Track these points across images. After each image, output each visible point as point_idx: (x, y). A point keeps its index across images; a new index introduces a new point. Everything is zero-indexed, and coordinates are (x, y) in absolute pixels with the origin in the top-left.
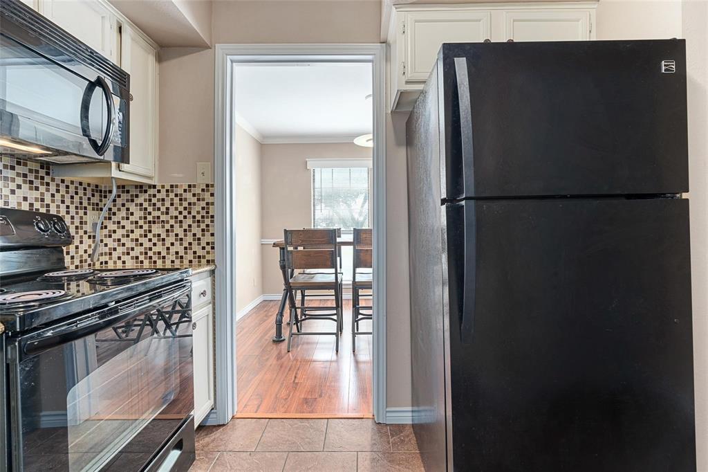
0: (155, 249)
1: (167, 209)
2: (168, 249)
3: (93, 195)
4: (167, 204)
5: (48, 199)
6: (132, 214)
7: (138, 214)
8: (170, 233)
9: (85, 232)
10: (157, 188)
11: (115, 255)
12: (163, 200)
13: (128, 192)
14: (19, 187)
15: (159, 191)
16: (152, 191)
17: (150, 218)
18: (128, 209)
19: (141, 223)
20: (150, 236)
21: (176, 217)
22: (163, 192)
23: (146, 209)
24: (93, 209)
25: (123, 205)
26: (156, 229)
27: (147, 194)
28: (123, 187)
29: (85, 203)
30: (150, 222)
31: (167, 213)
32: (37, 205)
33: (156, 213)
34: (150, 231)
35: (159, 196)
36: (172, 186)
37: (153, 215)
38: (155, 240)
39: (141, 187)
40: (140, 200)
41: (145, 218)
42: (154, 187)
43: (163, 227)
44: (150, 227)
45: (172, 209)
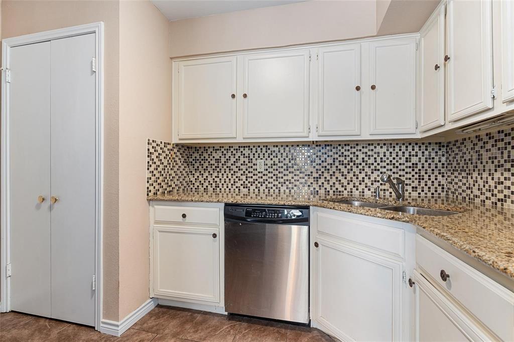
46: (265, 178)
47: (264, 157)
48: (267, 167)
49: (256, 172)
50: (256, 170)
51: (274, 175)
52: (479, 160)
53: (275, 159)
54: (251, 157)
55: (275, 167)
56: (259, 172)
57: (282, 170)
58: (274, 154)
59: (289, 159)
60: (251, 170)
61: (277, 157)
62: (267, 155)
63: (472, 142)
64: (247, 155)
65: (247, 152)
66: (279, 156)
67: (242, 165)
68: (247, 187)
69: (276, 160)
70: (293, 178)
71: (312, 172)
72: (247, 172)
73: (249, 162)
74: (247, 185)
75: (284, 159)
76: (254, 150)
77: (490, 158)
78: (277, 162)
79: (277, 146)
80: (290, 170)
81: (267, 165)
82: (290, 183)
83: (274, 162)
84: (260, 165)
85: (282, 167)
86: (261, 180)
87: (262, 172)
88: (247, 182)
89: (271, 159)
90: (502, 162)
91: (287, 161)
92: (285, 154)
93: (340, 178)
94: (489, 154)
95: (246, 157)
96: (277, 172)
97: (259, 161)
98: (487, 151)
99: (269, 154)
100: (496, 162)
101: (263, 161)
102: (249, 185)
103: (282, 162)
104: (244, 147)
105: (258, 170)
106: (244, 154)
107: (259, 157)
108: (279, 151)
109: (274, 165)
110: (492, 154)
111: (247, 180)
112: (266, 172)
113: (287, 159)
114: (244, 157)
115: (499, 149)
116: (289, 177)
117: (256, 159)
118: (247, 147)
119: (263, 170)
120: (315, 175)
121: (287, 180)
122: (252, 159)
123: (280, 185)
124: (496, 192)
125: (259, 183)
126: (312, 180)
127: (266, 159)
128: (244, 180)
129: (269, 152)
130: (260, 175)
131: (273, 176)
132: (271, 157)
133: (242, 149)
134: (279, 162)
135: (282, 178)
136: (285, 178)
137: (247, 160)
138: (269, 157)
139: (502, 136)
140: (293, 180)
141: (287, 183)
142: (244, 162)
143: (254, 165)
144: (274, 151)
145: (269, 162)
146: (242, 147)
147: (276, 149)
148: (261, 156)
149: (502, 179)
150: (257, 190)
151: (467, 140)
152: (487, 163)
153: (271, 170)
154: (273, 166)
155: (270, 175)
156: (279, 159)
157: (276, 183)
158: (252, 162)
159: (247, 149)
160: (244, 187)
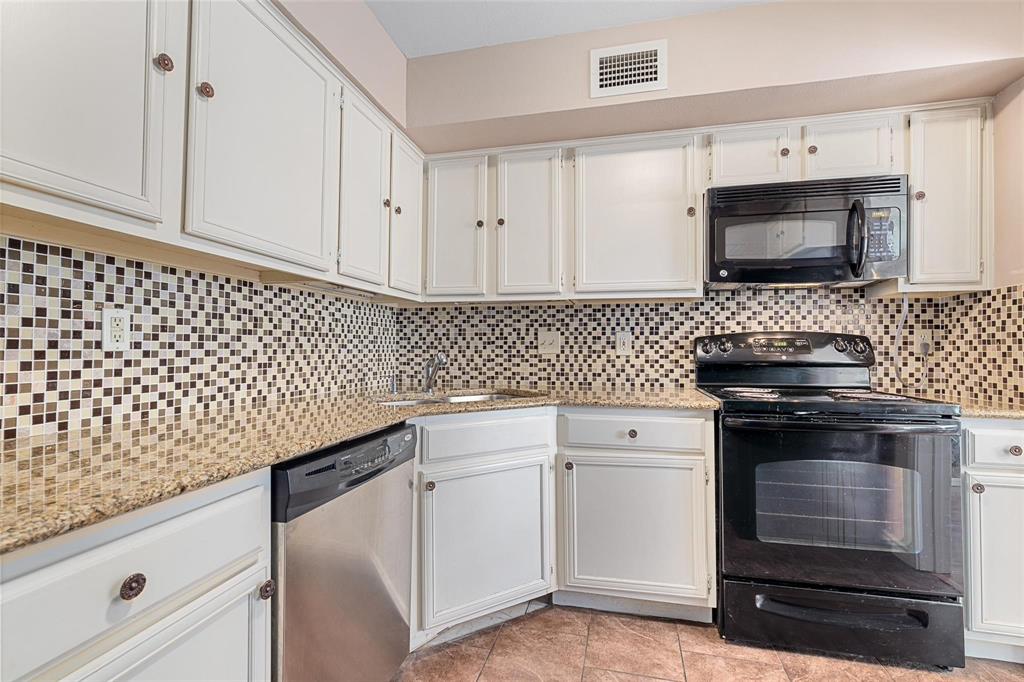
0: (991, 380)
1: (1004, 323)
2: (1005, 380)
3: (924, 311)
4: (1004, 316)
5: (862, 322)
6: (966, 331)
7: (973, 331)
8: (1007, 358)
9: (911, 354)
10: (993, 294)
11: (952, 382)
12: (999, 310)
13: (962, 303)
14: (833, 312)
15: (994, 299)
16: (987, 300)
17: (984, 336)
18: (962, 325)
19: (975, 343)
20: (985, 360)
21: (1014, 335)
22: (999, 298)
23: (980, 324)
24: (924, 327)
25: (958, 320)
26: (992, 352)
27: (981, 304)
28: (958, 297)
29: (911, 321)
30: (984, 342)
31: (1003, 329)
32: (850, 327)
33: (991, 330)
34: (985, 355)
35: (995, 305)
36: (1009, 290)
37: (987, 332)
38: (990, 367)
39: (975, 294)
40: (973, 313)
41: (980, 336)
42: (989, 293)
43: (999, 349)
44: (985, 348)
45: (1009, 322)
46: (129, 373)
47: (129, 300)
48: (139, 337)
49: (96, 355)
50: (99, 345)
51: (163, 362)
52: (460, 335)
53: (165, 311)
54: (78, 292)
55: (164, 337)
56: (109, 355)
57: (184, 346)
58: (164, 295)
59: (207, 314)
60: (73, 345)
61: (172, 304)
62: (138, 295)
63: (448, 313)
64: (54, 282)
65: (55, 271)
66: (180, 303)
67: (27, 322)
68: (51, 418)
69: (171, 315)
70: (214, 368)
71: (255, 352)
72: (52, 355)
73: (66, 315)
74: (52, 406)
75: (194, 314)
76: (89, 270)
77: (476, 334)
78: (172, 321)
79: (173, 271)
80: (210, 345)
81: (138, 328)
82: (207, 384)
83: (164, 320)
84: (117, 328)
85: (187, 338)
86: (116, 383)
87: (119, 354)
88: (51, 397)
89: (156, 311)
90: (493, 339)
91: (200, 321)
92: (195, 301)
93: (302, 363)
94: (475, 330)
95: (53, 293)
96: (170, 354)
97: (109, 312)
98: (472, 326)
99: (147, 292)
100: (485, 339)
101: (126, 313)
102: (63, 406)
103: (188, 322)
104: (42, 248)
105: (107, 347)
106: (42, 280)
107: (110, 298)
108: (180, 289)
109: (164, 329)
110: (480, 330)
111: (51, 387)
112: (136, 355)
113: (201, 315)
114: (40, 292)
115: (489, 325)
116: (205, 368)
117: (99, 307)
118: (54, 251)
119: (124, 346)
120: (262, 359)
121: (200, 376)
122: (78, 304)
123: (178, 395)
124: (484, 369)
125: (108, 392)
126: (254, 372)
127: (138, 310)
128: (36, 390)
129: (147, 284)
130: (113, 364)
131: (157, 365)
132: (155, 302)
133: (28, 257)
134: (180, 322)
135: (186, 369)
136: (195, 369)
137: (53, 307)
138: (147, 302)
139: (493, 313)
140: (213, 376)
141: (200, 384)
142: (41, 312)
143: (89, 325)
144: (165, 287)
145: (148, 321)
146: (29, 246)
147: (172, 281)
148: (120, 296)
149: (493, 356)
150: (97, 423)
151: (440, 310)
152: (472, 339)
153: (152, 346)
154: (161, 334)
155: (150, 363)
156: (180, 313)
157: (169, 387)
158: (78, 316)
159: (54, 261)
160: (37, 420)
